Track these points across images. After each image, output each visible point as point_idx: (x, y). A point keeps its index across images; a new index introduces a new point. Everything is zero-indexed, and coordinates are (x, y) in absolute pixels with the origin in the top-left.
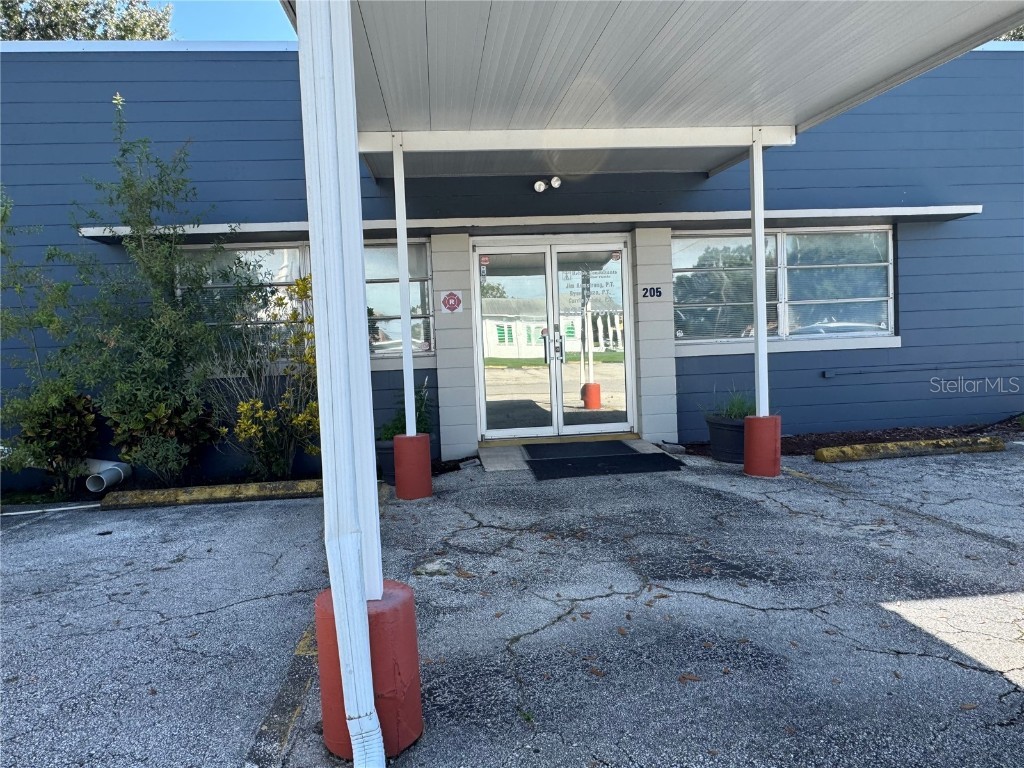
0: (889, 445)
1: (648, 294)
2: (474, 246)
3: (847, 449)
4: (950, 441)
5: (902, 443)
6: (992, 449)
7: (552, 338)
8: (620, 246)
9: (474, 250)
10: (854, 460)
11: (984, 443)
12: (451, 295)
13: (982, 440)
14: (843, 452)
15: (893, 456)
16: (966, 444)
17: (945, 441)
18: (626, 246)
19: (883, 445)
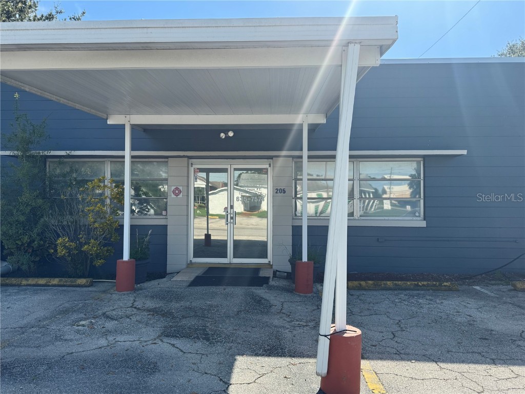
0: (388, 283)
1: (278, 192)
2: (192, 164)
3: (363, 283)
4: (425, 283)
5: (396, 282)
6: (449, 289)
7: (229, 212)
8: (267, 166)
9: (192, 166)
10: (365, 290)
11: (445, 286)
12: (177, 189)
13: (445, 284)
14: (360, 284)
15: (390, 289)
16: (435, 285)
17: (423, 283)
18: (270, 166)
19: (385, 282)
